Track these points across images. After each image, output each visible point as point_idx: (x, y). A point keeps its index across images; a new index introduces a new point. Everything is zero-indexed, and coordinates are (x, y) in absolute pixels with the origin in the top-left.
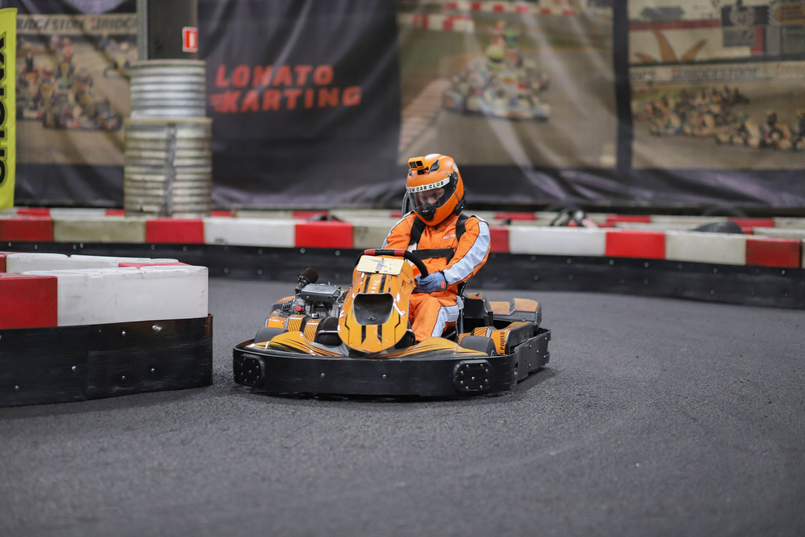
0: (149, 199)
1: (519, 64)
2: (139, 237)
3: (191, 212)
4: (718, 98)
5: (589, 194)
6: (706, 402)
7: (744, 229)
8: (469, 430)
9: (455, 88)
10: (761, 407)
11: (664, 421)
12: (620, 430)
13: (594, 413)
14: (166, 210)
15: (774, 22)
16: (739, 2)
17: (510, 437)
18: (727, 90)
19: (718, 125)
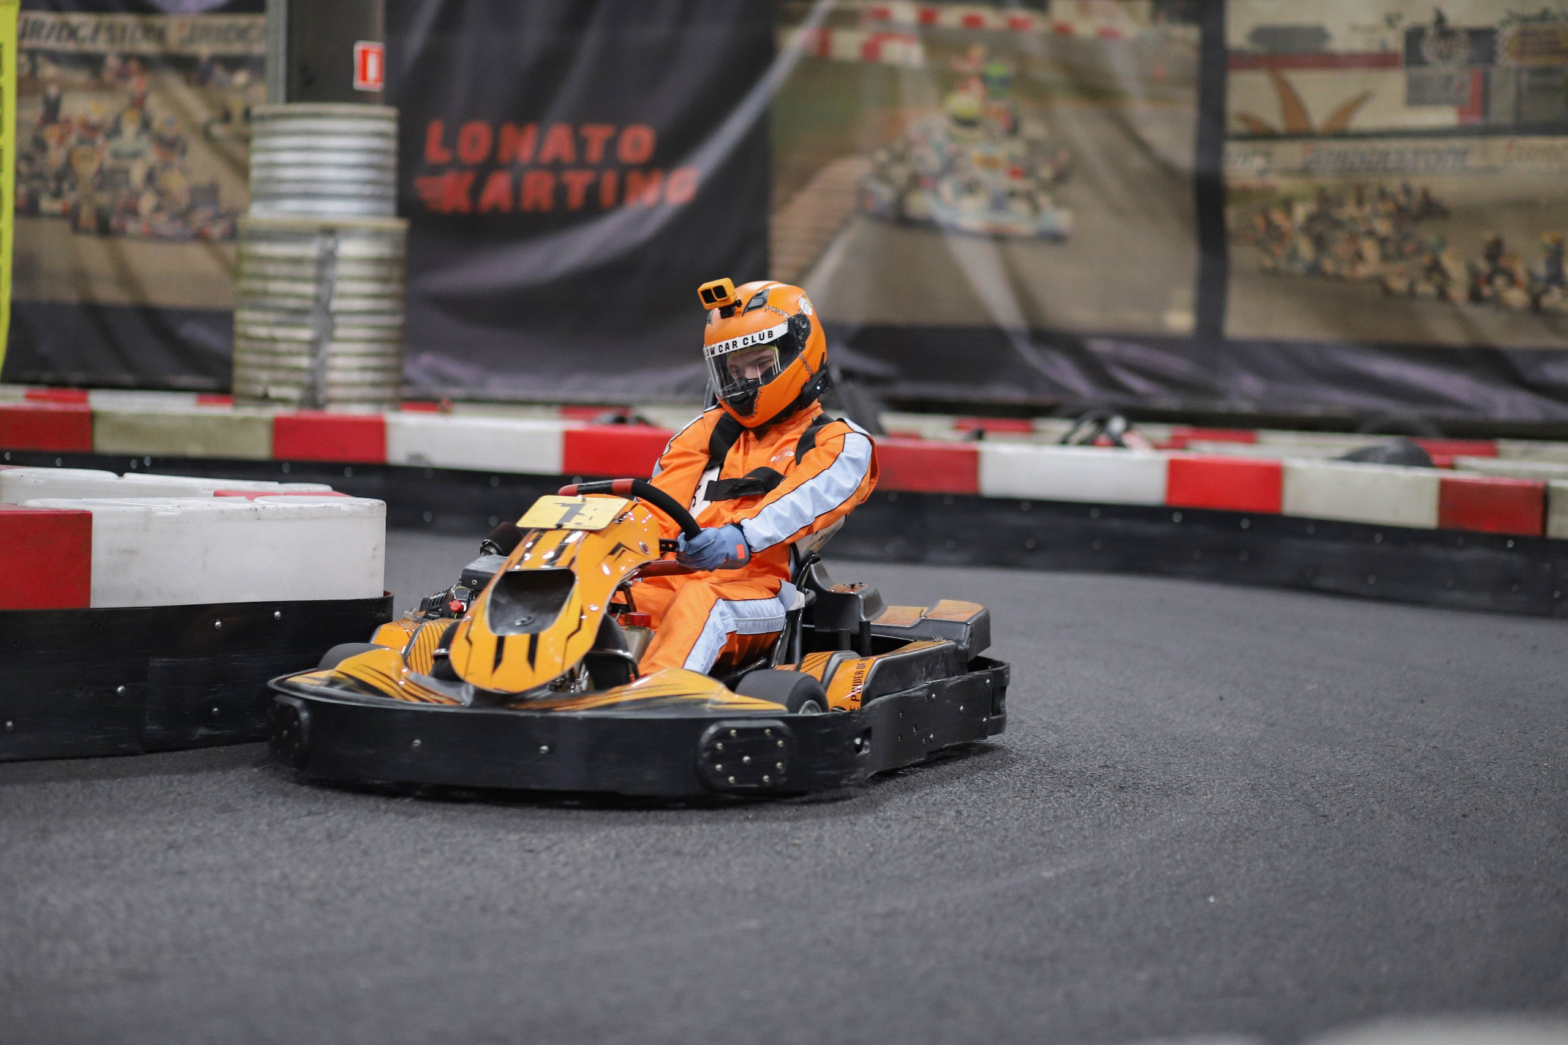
0: (281, 375)
1: (1014, 129)
2: (260, 448)
3: (362, 400)
4: (1389, 206)
5: (1138, 384)
6: (1351, 785)
7: (1436, 459)
8: (889, 826)
9: (882, 175)
10: (1456, 797)
11: (1267, 819)
12: (1181, 834)
13: (1132, 802)
14: (313, 397)
15: (1506, 61)
16: (1440, 20)
17: (966, 841)
18: (1407, 190)
19: (1385, 258)
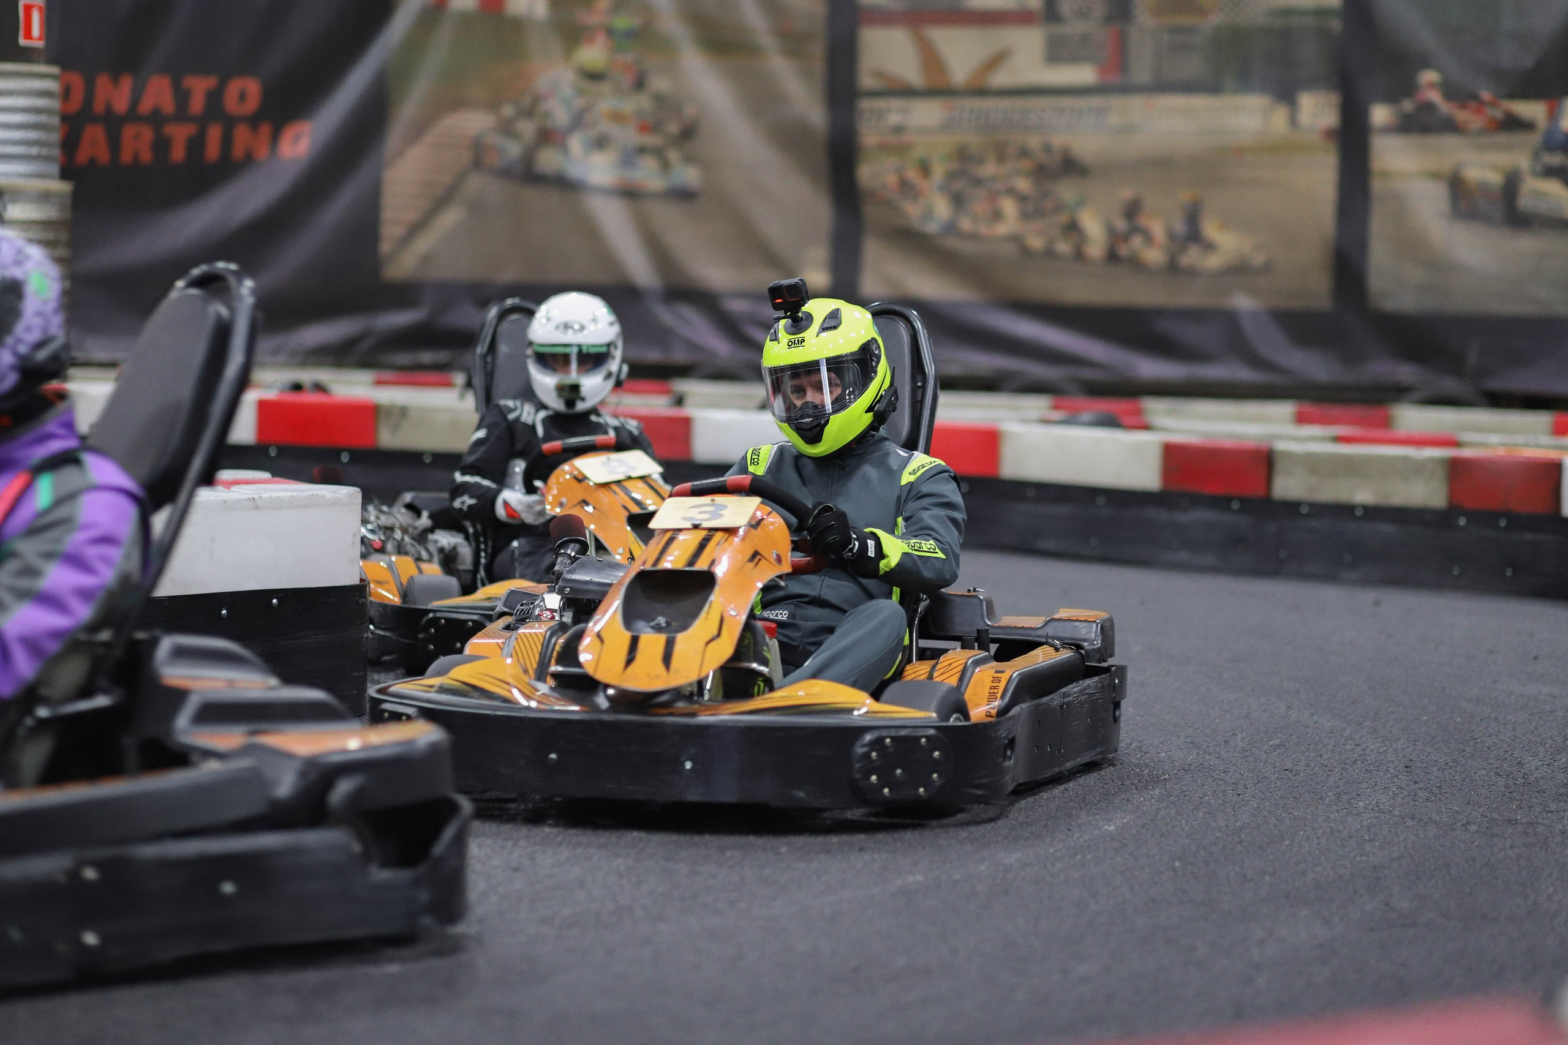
1: (640, 84)
4: (1029, 164)
9: (507, 129)
15: (1145, 19)
18: (1047, 148)
19: (1025, 216)
